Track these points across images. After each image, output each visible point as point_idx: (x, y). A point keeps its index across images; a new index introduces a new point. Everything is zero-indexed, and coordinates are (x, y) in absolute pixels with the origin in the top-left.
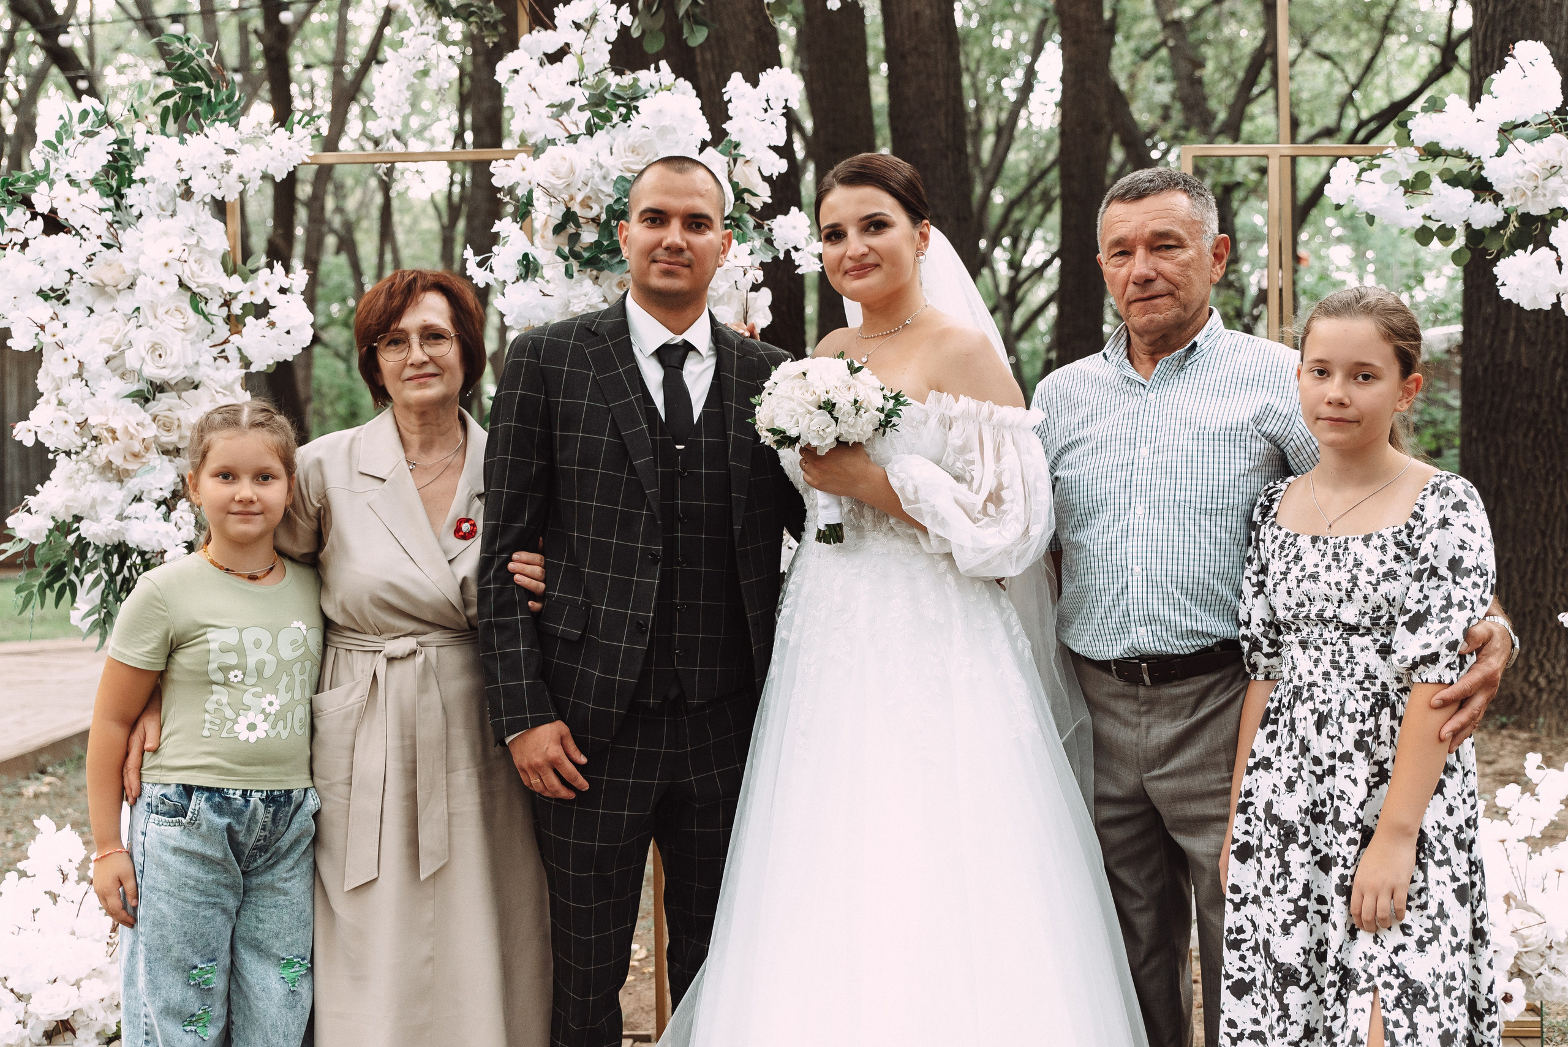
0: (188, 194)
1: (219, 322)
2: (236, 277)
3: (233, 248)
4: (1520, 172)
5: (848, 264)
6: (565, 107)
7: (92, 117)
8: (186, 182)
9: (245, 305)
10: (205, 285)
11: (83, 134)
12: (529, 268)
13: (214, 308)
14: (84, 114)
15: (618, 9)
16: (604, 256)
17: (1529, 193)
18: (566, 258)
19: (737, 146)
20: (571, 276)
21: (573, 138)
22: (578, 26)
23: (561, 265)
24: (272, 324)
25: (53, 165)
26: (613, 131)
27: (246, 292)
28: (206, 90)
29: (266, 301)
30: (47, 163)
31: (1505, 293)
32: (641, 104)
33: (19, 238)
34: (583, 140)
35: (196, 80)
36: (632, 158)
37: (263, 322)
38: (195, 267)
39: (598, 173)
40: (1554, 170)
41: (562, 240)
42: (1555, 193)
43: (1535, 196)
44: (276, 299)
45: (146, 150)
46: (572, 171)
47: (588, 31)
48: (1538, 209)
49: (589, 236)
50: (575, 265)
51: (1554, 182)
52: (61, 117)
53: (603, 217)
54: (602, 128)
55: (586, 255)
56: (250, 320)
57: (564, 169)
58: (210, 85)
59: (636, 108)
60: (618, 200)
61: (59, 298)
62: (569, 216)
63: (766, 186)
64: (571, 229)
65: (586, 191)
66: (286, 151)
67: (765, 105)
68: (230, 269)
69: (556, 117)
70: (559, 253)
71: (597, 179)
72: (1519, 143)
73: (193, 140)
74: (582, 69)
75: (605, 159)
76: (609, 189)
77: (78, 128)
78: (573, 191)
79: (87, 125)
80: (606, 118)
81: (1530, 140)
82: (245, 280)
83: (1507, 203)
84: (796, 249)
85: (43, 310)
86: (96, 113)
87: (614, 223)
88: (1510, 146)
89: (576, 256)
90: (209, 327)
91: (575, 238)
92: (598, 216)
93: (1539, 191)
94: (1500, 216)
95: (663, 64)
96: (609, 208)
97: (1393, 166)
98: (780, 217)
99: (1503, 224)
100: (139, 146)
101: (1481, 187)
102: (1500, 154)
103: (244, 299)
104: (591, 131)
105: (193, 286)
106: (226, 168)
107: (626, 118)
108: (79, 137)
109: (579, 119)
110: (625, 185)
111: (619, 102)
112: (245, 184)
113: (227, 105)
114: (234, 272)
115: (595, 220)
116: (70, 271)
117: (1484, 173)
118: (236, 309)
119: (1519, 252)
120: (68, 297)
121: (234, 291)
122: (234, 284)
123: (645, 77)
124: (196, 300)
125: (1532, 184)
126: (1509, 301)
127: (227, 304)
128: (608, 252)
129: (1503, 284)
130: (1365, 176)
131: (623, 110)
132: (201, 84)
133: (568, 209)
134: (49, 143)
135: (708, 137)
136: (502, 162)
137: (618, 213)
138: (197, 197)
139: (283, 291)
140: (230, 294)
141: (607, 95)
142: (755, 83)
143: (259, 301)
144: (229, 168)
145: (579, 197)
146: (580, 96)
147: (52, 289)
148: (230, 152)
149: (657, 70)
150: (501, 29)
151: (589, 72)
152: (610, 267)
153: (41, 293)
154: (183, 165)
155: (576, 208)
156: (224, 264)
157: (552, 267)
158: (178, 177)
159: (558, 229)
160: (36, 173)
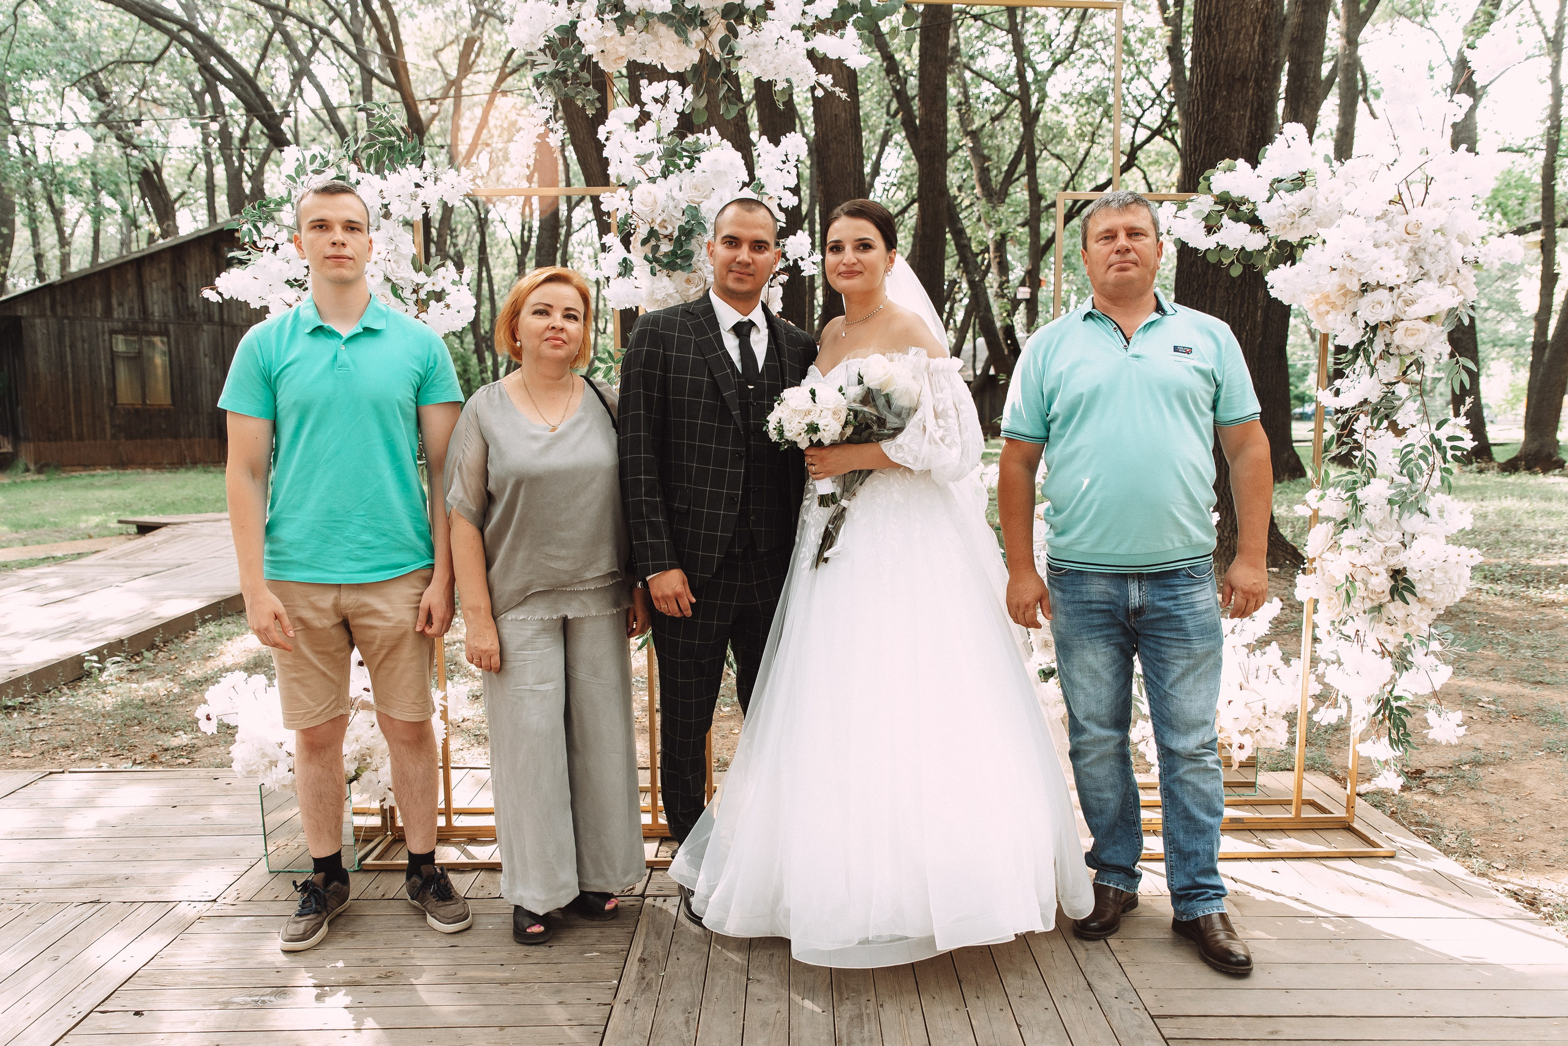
0: (387, 215)
1: (411, 303)
2: (422, 273)
3: (419, 253)
4: (1283, 212)
5: (842, 269)
6: (646, 158)
7: (319, 160)
8: (386, 206)
9: (428, 292)
10: (402, 278)
11: (313, 172)
12: (626, 268)
13: (407, 294)
14: (314, 157)
15: (684, 89)
16: (678, 261)
17: (1288, 226)
18: (651, 263)
19: (763, 187)
20: (655, 275)
21: (653, 180)
22: (656, 101)
23: (647, 267)
24: (448, 306)
25: (294, 193)
26: (681, 175)
27: (430, 284)
28: (397, 143)
29: (443, 290)
30: (290, 193)
31: (1273, 293)
32: (702, 155)
33: (272, 244)
34: (660, 181)
35: (391, 135)
36: (695, 193)
37: (442, 304)
38: (394, 265)
39: (671, 204)
40: (1305, 211)
41: (647, 249)
42: (1305, 227)
43: (1291, 229)
44: (450, 289)
45: (358, 183)
46: (656, 202)
47: (663, 105)
48: (1293, 238)
49: (666, 247)
50: (658, 268)
51: (1305, 220)
52: (298, 160)
53: (676, 234)
54: (673, 173)
55: (665, 261)
56: (432, 303)
57: (650, 200)
58: (400, 139)
59: (699, 159)
60: (687, 222)
61: (300, 286)
62: (652, 233)
63: (783, 215)
64: (653, 242)
65: (664, 216)
66: (455, 184)
67: (784, 159)
68: (418, 269)
69: (640, 165)
70: (646, 258)
71: (671, 208)
72: (1282, 193)
73: (392, 177)
74: (659, 131)
75: (676, 193)
76: (679, 215)
77: (310, 168)
78: (655, 215)
79: (316, 166)
80: (677, 166)
81: (1288, 191)
82: (428, 275)
83: (1272, 234)
84: (802, 259)
85: (291, 294)
86: (322, 157)
87: (683, 238)
88: (1276, 195)
89: (656, 260)
90: (404, 307)
91: (656, 248)
92: (671, 234)
93: (1295, 225)
94: (1266, 242)
95: (713, 129)
96: (681, 228)
97: (1198, 207)
98: (791, 237)
99: (1266, 249)
100: (353, 180)
101: (1255, 223)
102: (1268, 201)
103: (429, 288)
104: (665, 176)
105: (393, 279)
106: (414, 197)
107: (689, 166)
108: (311, 174)
109: (655, 166)
110: (693, 212)
111: (685, 154)
112: (427, 208)
113: (413, 154)
114: (420, 270)
115: (669, 237)
116: (307, 267)
117: (1257, 213)
118: (423, 295)
119: (1281, 266)
120: (306, 285)
121: (421, 282)
122: (421, 278)
123: (703, 137)
124: (395, 290)
125: (1290, 221)
126: (1276, 299)
127: (415, 291)
128: (682, 258)
129: (1272, 287)
130: (1180, 214)
131: (687, 160)
132: (394, 139)
133: (652, 228)
134: (289, 177)
135: (747, 180)
136: (608, 194)
137: (687, 233)
138: (394, 217)
139: (454, 283)
140: (418, 284)
141: (678, 149)
142: (777, 143)
143: (438, 290)
144: (417, 196)
145: (658, 221)
146: (657, 149)
147: (295, 280)
148: (417, 185)
149: (709, 133)
150: (598, 105)
151: (664, 133)
152: (682, 268)
153: (288, 282)
154: (385, 194)
155: (656, 228)
156: (413, 263)
157: (641, 269)
158: (379, 203)
159: (645, 242)
160: (281, 198)
